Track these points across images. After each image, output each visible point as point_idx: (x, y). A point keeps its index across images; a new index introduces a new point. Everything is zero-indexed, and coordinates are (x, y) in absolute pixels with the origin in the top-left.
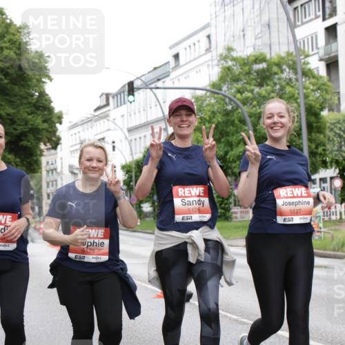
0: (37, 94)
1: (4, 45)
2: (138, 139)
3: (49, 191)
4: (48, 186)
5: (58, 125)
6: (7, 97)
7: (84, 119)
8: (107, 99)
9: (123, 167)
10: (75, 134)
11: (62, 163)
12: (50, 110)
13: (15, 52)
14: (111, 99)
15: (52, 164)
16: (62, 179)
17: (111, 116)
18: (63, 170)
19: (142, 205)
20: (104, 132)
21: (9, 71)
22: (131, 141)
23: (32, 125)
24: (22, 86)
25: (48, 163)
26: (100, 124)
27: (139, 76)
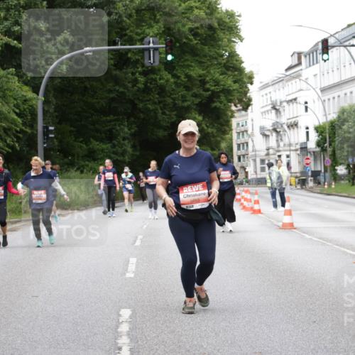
0: (227, 54)
1: (193, 4)
2: (331, 100)
3: (239, 153)
4: (239, 149)
5: (249, 86)
6: (197, 58)
7: (276, 79)
8: (299, 58)
9: (317, 129)
10: (266, 94)
11: (253, 125)
12: (241, 70)
13: (205, 12)
14: (303, 58)
15: (242, 126)
16: (253, 141)
17: (303, 75)
18: (255, 131)
19: (336, 168)
20: (296, 92)
21: (199, 31)
22: (324, 101)
23: (224, 85)
24: (212, 46)
25: (238, 124)
26: (292, 84)
27: (332, 34)
